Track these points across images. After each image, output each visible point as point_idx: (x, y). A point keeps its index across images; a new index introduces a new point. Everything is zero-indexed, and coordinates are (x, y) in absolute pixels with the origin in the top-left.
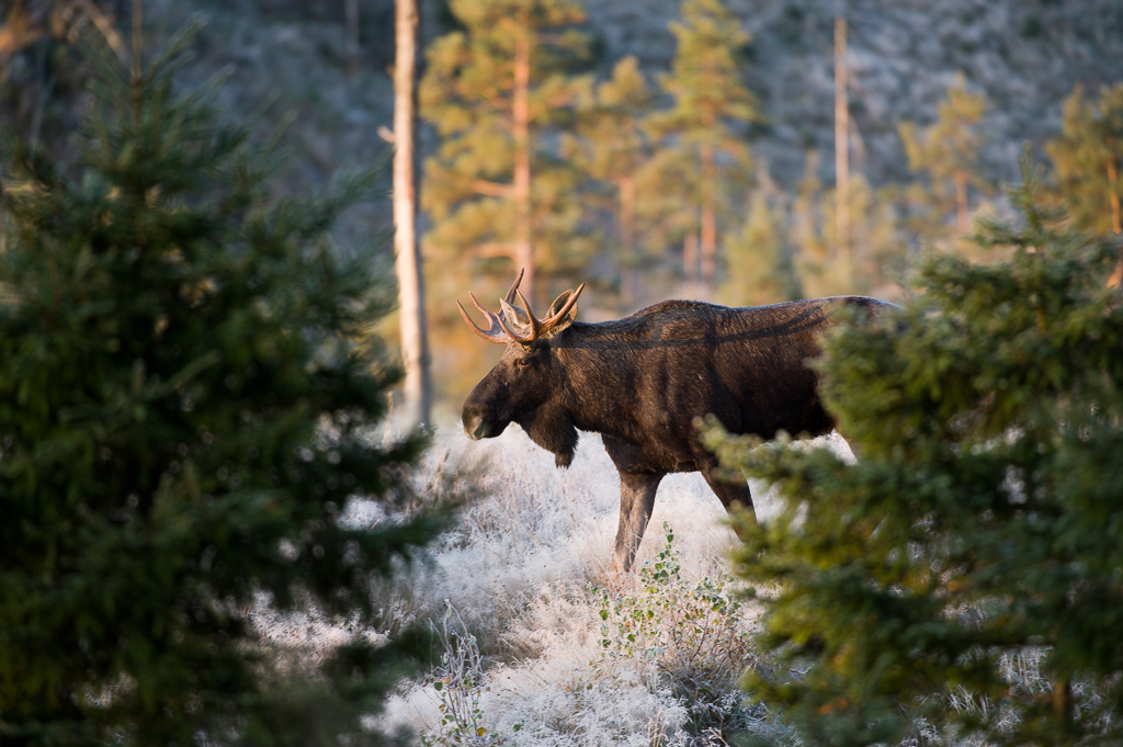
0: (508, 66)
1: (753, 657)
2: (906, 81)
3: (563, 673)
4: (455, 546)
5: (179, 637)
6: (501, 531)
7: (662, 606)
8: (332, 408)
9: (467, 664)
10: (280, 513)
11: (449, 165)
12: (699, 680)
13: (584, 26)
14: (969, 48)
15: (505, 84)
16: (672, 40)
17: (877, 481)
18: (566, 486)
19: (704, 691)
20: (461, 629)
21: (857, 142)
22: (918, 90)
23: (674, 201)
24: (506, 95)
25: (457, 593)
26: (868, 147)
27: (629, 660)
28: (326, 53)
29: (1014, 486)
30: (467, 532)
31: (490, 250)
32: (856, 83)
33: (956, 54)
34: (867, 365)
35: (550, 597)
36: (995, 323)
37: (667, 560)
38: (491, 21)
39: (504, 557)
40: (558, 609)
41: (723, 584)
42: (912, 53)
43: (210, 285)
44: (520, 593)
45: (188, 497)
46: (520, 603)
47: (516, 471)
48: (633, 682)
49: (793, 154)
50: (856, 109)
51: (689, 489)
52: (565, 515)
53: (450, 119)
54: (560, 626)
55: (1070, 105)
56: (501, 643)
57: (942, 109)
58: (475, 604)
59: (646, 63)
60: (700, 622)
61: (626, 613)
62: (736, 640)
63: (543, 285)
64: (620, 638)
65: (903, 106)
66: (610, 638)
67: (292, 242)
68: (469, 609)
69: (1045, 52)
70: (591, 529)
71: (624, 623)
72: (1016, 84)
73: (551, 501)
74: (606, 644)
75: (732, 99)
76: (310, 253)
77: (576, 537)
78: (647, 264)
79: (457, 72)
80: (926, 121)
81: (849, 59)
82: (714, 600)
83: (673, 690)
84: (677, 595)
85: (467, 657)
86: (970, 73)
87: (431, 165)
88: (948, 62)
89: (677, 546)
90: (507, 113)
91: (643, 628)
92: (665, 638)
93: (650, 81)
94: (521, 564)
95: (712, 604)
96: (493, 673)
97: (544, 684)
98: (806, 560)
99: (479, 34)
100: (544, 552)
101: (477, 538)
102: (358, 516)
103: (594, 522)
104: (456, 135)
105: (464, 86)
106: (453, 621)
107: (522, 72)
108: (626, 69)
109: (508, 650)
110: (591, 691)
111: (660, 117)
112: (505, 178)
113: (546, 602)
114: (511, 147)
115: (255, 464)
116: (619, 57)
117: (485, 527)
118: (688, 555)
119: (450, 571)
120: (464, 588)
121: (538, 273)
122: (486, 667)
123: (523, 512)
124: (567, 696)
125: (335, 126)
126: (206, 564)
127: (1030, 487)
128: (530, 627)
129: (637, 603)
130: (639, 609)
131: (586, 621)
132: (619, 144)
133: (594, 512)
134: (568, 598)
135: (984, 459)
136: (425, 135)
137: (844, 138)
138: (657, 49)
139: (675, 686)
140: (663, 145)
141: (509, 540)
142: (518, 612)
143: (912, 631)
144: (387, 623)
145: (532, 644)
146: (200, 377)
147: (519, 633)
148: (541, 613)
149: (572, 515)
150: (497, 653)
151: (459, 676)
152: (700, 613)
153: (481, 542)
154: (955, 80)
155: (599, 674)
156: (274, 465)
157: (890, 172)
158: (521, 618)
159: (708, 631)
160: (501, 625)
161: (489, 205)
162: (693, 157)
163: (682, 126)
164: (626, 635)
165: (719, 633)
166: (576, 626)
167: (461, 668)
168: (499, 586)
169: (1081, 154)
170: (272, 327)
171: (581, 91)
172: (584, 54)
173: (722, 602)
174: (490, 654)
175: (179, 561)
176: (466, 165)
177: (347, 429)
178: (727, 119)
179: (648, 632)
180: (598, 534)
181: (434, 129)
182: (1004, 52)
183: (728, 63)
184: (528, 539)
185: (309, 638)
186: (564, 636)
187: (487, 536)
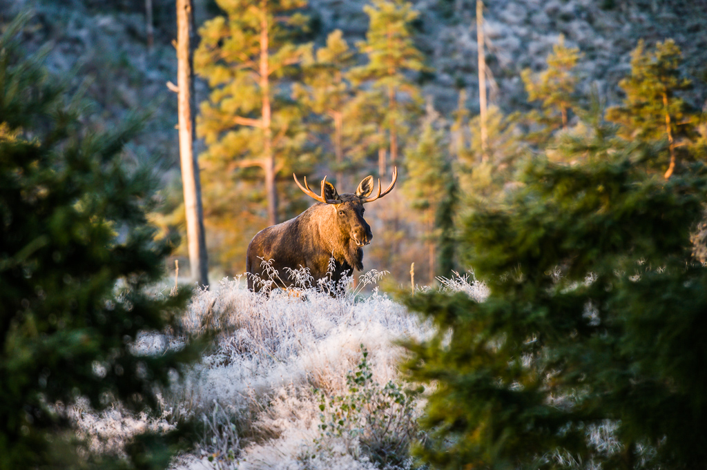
0: (256, 38)
1: (424, 433)
2: (525, 41)
3: (295, 448)
4: (221, 364)
5: (25, 430)
6: (252, 353)
7: (361, 401)
8: (125, 272)
9: (230, 444)
10: (92, 345)
11: (217, 107)
12: (388, 450)
13: (306, 10)
14: (567, 18)
15: (254, 50)
16: (366, 18)
17: (498, 314)
18: (295, 321)
19: (391, 457)
20: (226, 420)
21: (492, 83)
22: (533, 47)
23: (371, 127)
24: (253, 58)
25: (222, 395)
26: (500, 85)
27: (340, 438)
28: (132, 33)
29: (591, 313)
30: (228, 354)
31: (246, 163)
32: (490, 43)
33: (558, 21)
34: (490, 234)
35: (286, 397)
36: (575, 205)
37: (364, 369)
38: (242, 8)
39: (254, 371)
40: (291, 405)
41: (402, 385)
42: (527, 22)
43: (43, 192)
44: (265, 394)
45: (29, 336)
46: (265, 401)
47: (261, 312)
48: (343, 453)
49: (450, 92)
50: (491, 61)
51: (378, 321)
52: (295, 341)
53: (217, 75)
54: (293, 416)
55: (636, 54)
56: (254, 428)
57: (549, 59)
58: (235, 403)
59: (347, 34)
60: (387, 411)
61: (337, 407)
62: (412, 423)
63: (281, 185)
64: (333, 423)
65: (523, 58)
66: (327, 423)
67: (95, 161)
68: (231, 406)
69: (618, 19)
70: (312, 350)
71: (336, 413)
72: (599, 41)
73: (285, 331)
74: (324, 427)
75: (407, 57)
76: (109, 169)
77: (302, 356)
78: (353, 169)
79: (220, 44)
80: (539, 68)
81: (486, 28)
82: (396, 396)
83: (370, 458)
84: (371, 393)
85: (230, 439)
86: (567, 34)
87: (204, 106)
88: (552, 28)
89: (371, 360)
90: (256, 70)
91: (349, 416)
92: (364, 422)
93: (351, 46)
94: (265, 375)
95: (395, 398)
96: (248, 449)
97: (282, 456)
98: (453, 367)
99: (234, 17)
100: (281, 366)
101: (236, 358)
102: (154, 345)
103: (314, 345)
104: (221, 86)
105: (225, 53)
106: (220, 415)
107: (264, 42)
108: (335, 38)
109: (258, 434)
110: (314, 460)
111: (358, 70)
112: (255, 114)
113: (283, 399)
114: (258, 93)
115: (75, 312)
116: (331, 30)
117: (241, 351)
118: (378, 366)
119: (218, 381)
120: (228, 392)
121: (278, 178)
122: (242, 445)
123: (266, 340)
124: (298, 463)
125: (139, 82)
126: (43, 381)
127: (602, 314)
128: (272, 417)
129: (344, 399)
130: (346, 403)
131: (310, 412)
132: (332, 89)
133: (314, 338)
134: (298, 397)
135: (570, 296)
136: (198, 86)
137: (484, 80)
138: (355, 24)
139: (371, 454)
140: (361, 88)
141: (257, 359)
142: (264, 407)
143: (525, 414)
144: (176, 417)
145: (274, 429)
146: (35, 254)
147: (265, 422)
148: (280, 408)
149: (299, 341)
150: (251, 435)
151: (224, 452)
152: (387, 405)
153: (239, 361)
154: (558, 40)
155: (320, 448)
156: (87, 313)
157: (516, 103)
158: (266, 411)
159: (393, 417)
160: (253, 417)
161: (244, 133)
162: (382, 95)
163: (373, 75)
164: (337, 421)
165: (401, 418)
166: (304, 416)
167: (225, 446)
168: (251, 390)
169: (644, 87)
170: (84, 218)
171: (305, 54)
172: (306, 29)
173: (401, 396)
174: (246, 436)
175: (24, 379)
176: (228, 106)
177: (138, 286)
178: (404, 70)
179: (352, 418)
180: (317, 353)
181: (206, 82)
182: (590, 20)
183: (404, 32)
184: (270, 358)
185: (122, 429)
186: (295, 423)
187: (242, 357)
